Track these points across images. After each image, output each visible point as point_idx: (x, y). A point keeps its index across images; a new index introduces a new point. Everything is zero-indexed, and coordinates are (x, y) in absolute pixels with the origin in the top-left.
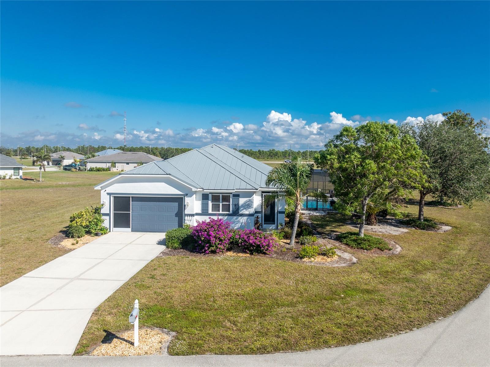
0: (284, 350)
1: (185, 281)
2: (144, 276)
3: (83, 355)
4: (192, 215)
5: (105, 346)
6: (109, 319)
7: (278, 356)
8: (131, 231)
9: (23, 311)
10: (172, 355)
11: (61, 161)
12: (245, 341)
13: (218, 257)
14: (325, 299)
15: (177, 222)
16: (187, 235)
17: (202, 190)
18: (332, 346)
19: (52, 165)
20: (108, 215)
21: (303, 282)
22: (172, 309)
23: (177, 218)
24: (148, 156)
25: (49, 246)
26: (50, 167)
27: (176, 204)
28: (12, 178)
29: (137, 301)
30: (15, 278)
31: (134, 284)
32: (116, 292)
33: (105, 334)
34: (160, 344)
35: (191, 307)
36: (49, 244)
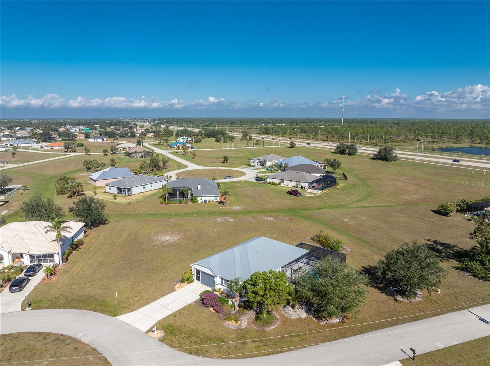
2: (179, 312)
3: (146, 334)
4: (217, 284)
6: (158, 325)
8: (200, 283)
9: (147, 316)
10: (159, 340)
11: (265, 163)
12: (173, 343)
13: (205, 310)
14: (208, 339)
19: (260, 165)
20: (194, 275)
22: (173, 326)
24: (305, 176)
25: (172, 286)
27: (212, 278)
28: (214, 201)
30: (153, 301)
31: (174, 314)
32: (167, 316)
34: (160, 336)
35: (177, 328)
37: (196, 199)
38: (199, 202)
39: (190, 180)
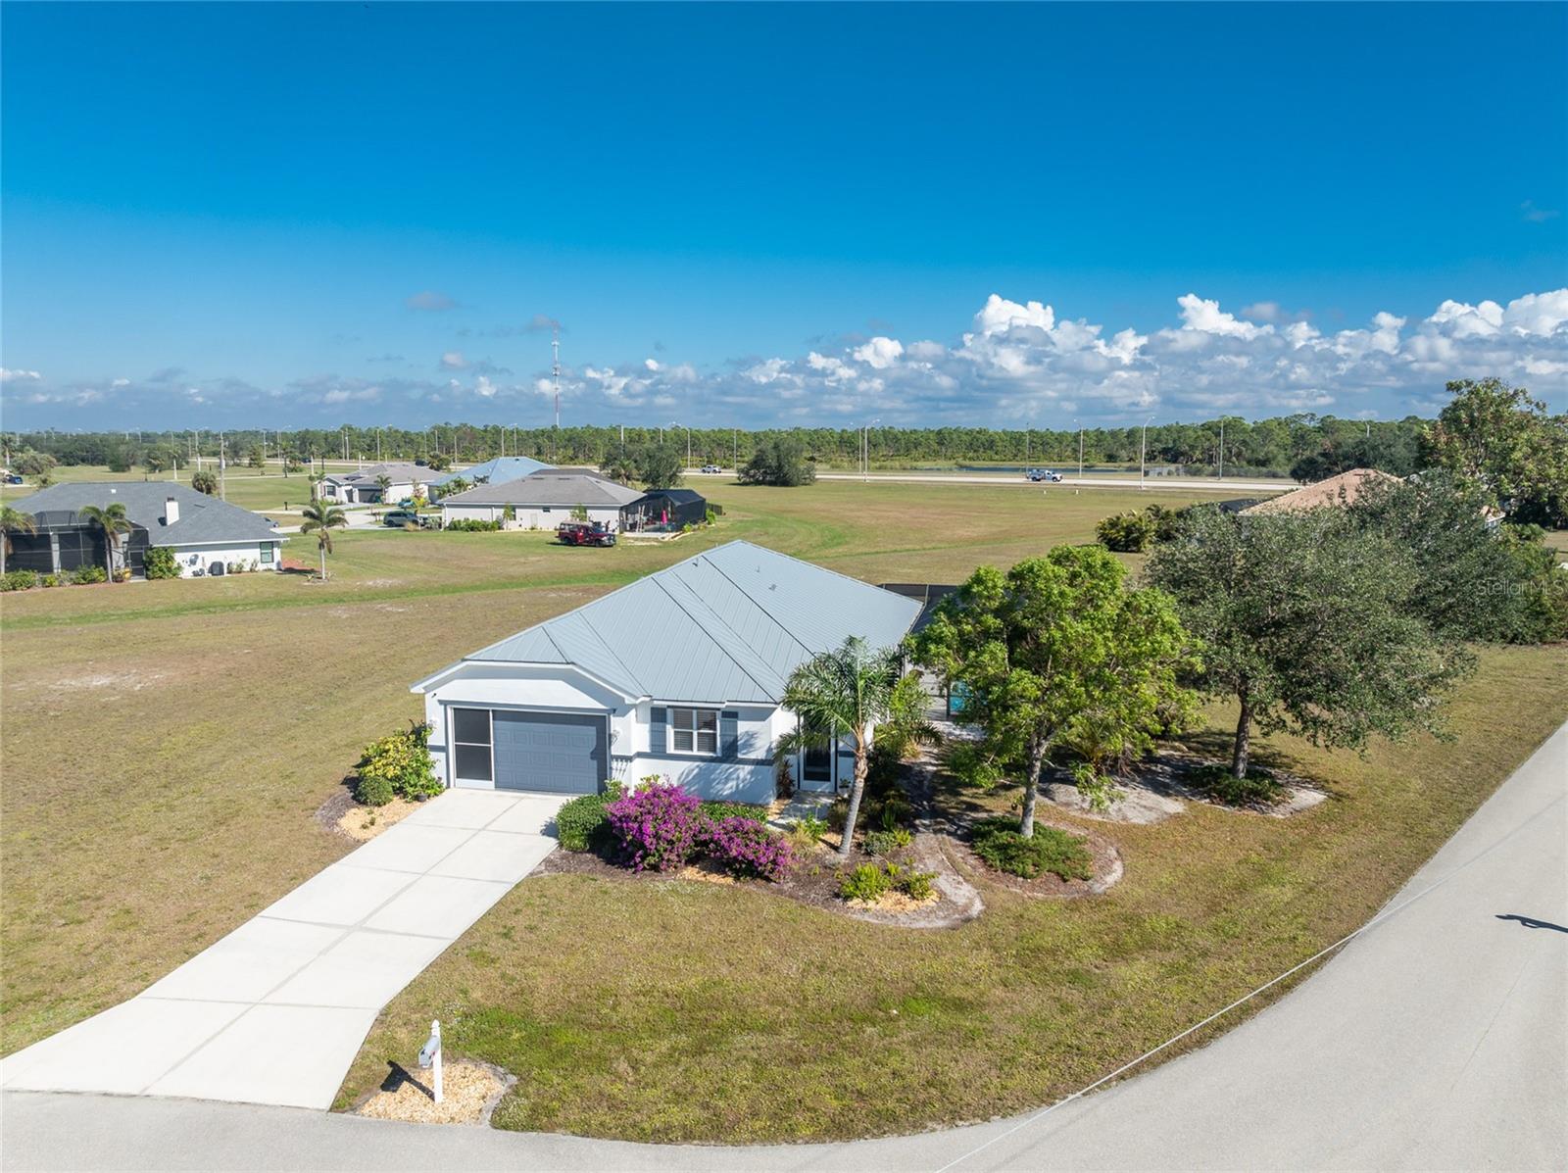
0: (703, 1138)
1: (570, 950)
2: (492, 929)
3: (346, 1111)
4: (629, 759)
5: (385, 1097)
6: (402, 1036)
7: (689, 1151)
8: (493, 788)
9: (256, 1004)
10: (496, 1128)
11: (381, 490)
12: (638, 1111)
13: (660, 884)
14: (850, 1019)
15: (596, 771)
16: (603, 819)
17: (648, 699)
18: (799, 1142)
19: (360, 501)
20: (444, 749)
21: (821, 968)
22: (528, 1016)
23: (595, 762)
24: (600, 488)
25: (315, 828)
26: (354, 509)
27: (592, 731)
28: (257, 569)
29: (436, 1024)
30: (245, 919)
31: (467, 951)
32: (427, 970)
33: (389, 1070)
34: (481, 1101)
35: (564, 1017)
36: (315, 824)
37: (170, 559)
38: (187, 573)
39: (114, 491)
